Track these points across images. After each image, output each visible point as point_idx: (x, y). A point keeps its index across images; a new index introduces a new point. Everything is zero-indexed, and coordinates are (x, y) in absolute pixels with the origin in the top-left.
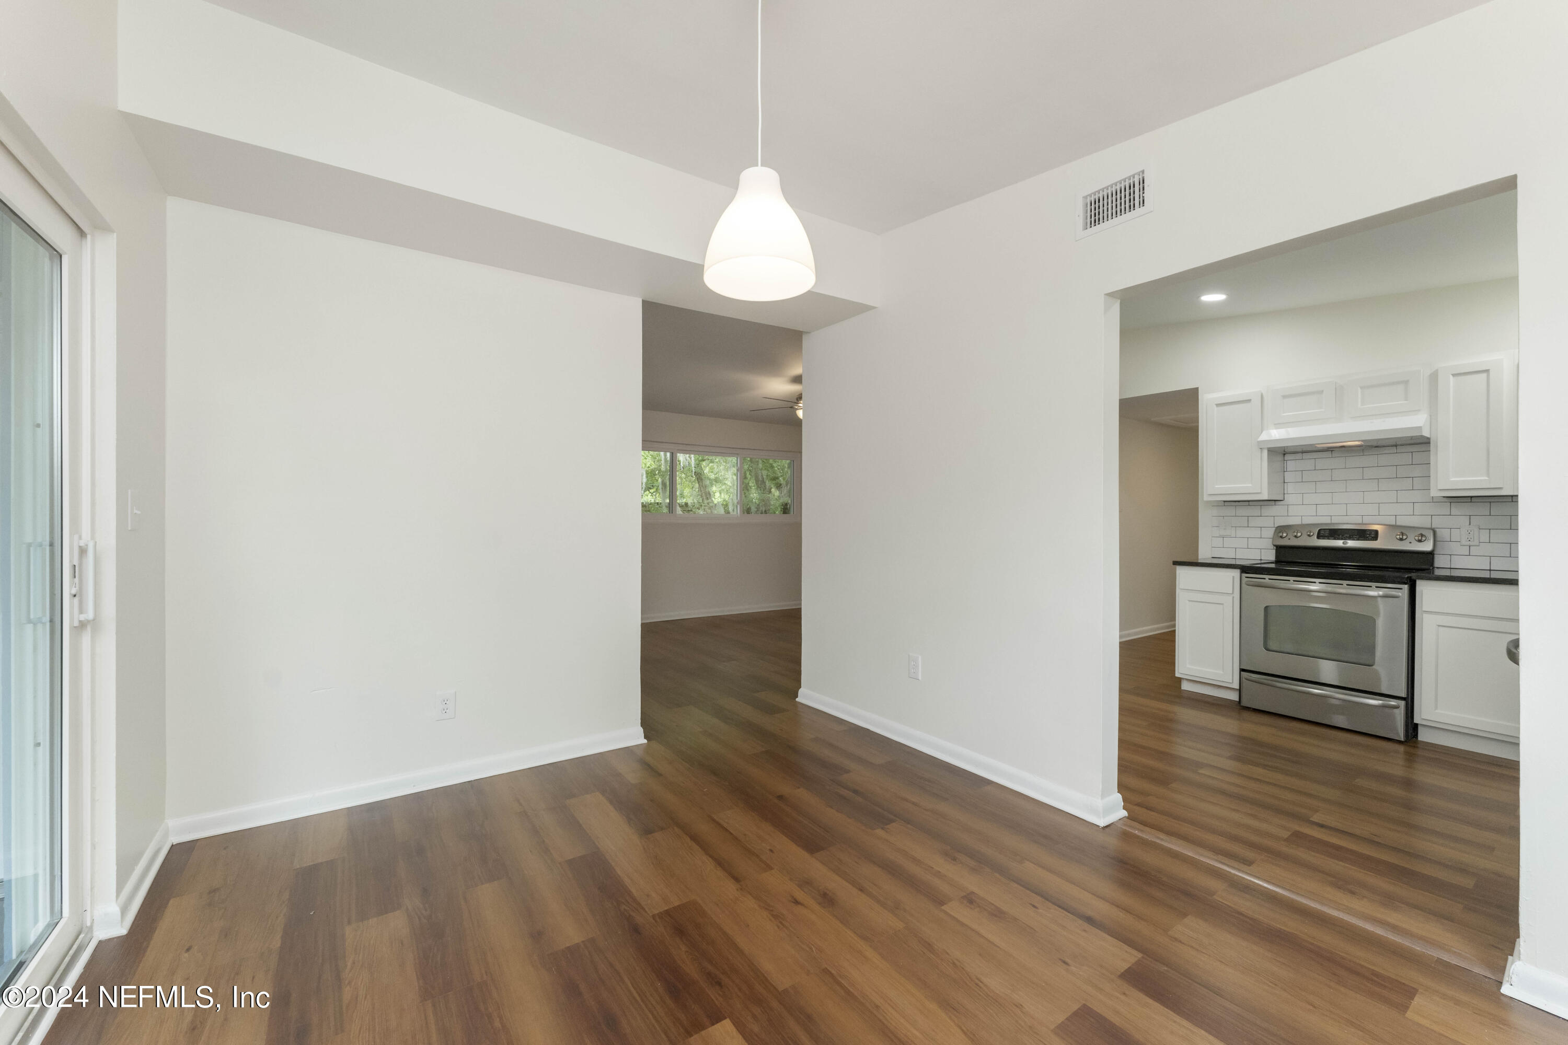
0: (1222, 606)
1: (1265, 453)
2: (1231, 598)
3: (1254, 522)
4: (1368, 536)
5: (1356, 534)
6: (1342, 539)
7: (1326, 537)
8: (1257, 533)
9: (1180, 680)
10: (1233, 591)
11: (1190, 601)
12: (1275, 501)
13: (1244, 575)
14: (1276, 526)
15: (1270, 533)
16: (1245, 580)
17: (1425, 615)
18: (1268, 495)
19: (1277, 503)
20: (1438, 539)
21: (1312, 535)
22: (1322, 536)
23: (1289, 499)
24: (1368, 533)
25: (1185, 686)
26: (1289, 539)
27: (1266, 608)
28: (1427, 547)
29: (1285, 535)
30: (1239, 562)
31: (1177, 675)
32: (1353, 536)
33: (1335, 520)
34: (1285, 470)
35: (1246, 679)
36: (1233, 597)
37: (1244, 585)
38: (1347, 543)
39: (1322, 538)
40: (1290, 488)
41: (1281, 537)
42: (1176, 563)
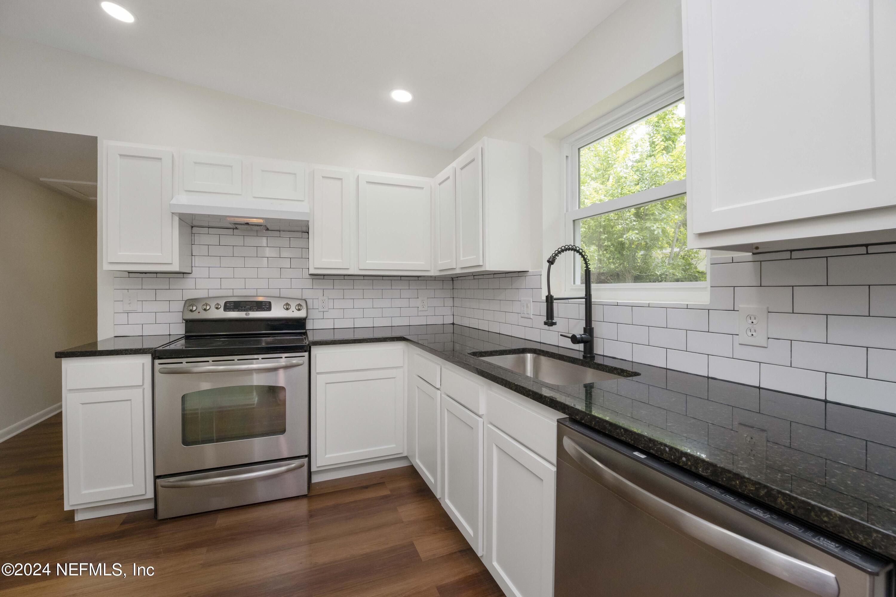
0: (129, 402)
1: (176, 219)
2: (142, 389)
3: (163, 295)
4: (264, 307)
5: (255, 305)
6: (244, 311)
7: (232, 309)
8: (164, 306)
9: (72, 513)
10: (143, 383)
11: (83, 404)
12: (183, 273)
13: (157, 362)
14: (185, 299)
15: (179, 306)
16: (157, 367)
17: (318, 376)
18: (180, 266)
19: (185, 275)
20: (308, 308)
21: (220, 308)
22: (228, 309)
23: (196, 272)
24: (264, 304)
25: (78, 517)
26: (199, 312)
27: (183, 397)
28: (301, 314)
29: (194, 308)
30: (147, 345)
31: (67, 508)
32: (253, 307)
33: (237, 293)
34: (193, 243)
35: (162, 487)
36: (144, 389)
37: (157, 374)
38: (249, 314)
39: (228, 310)
40: (197, 261)
41: (191, 311)
42: (61, 355)
